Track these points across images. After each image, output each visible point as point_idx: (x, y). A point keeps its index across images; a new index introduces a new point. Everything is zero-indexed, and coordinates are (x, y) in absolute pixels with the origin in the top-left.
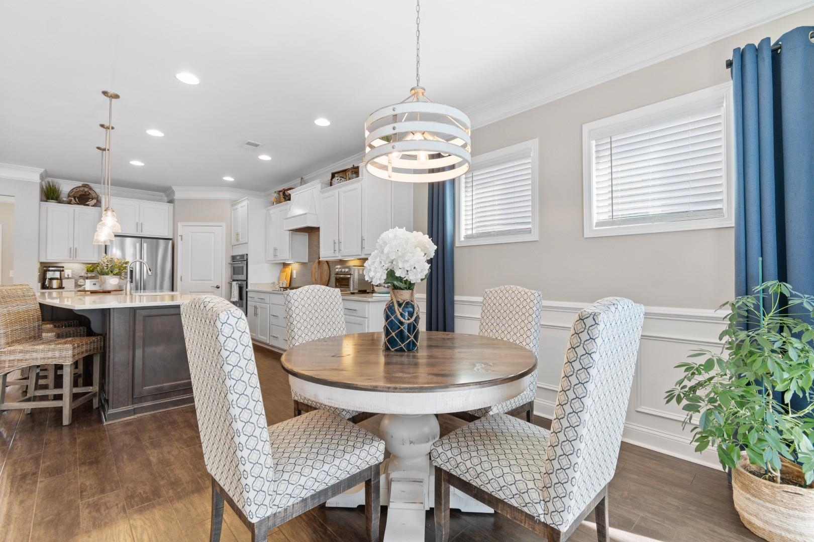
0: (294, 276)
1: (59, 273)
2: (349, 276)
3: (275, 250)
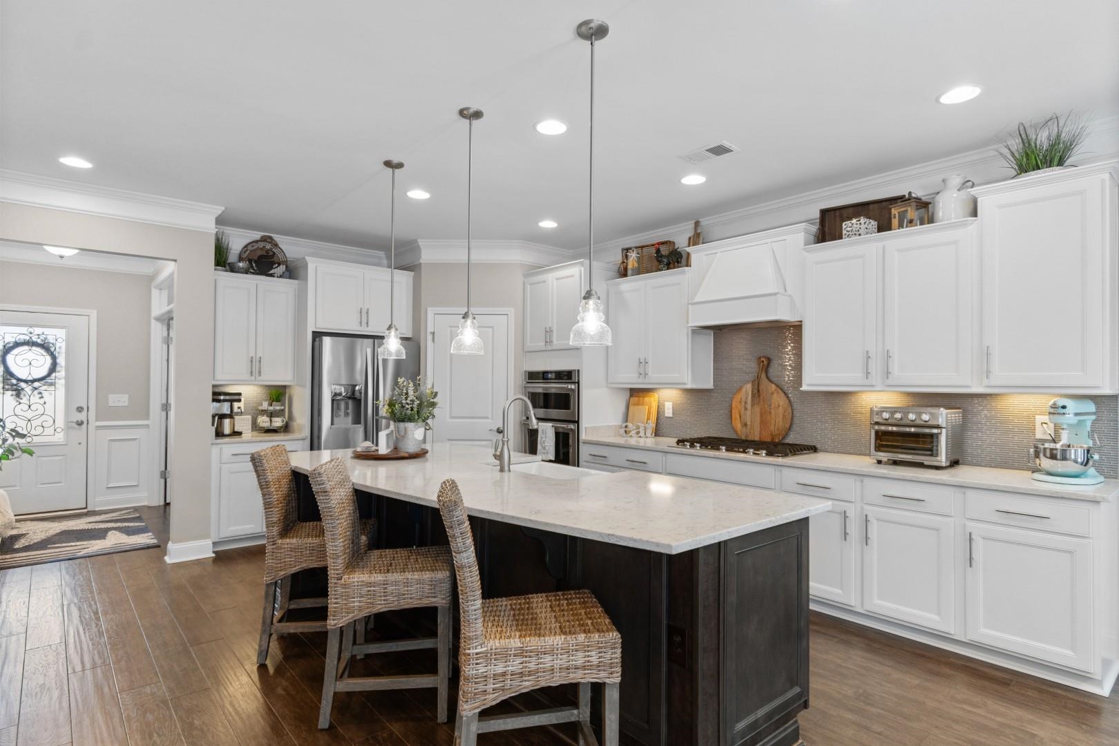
0: (668, 414)
1: (229, 403)
2: (935, 431)
3: (643, 363)
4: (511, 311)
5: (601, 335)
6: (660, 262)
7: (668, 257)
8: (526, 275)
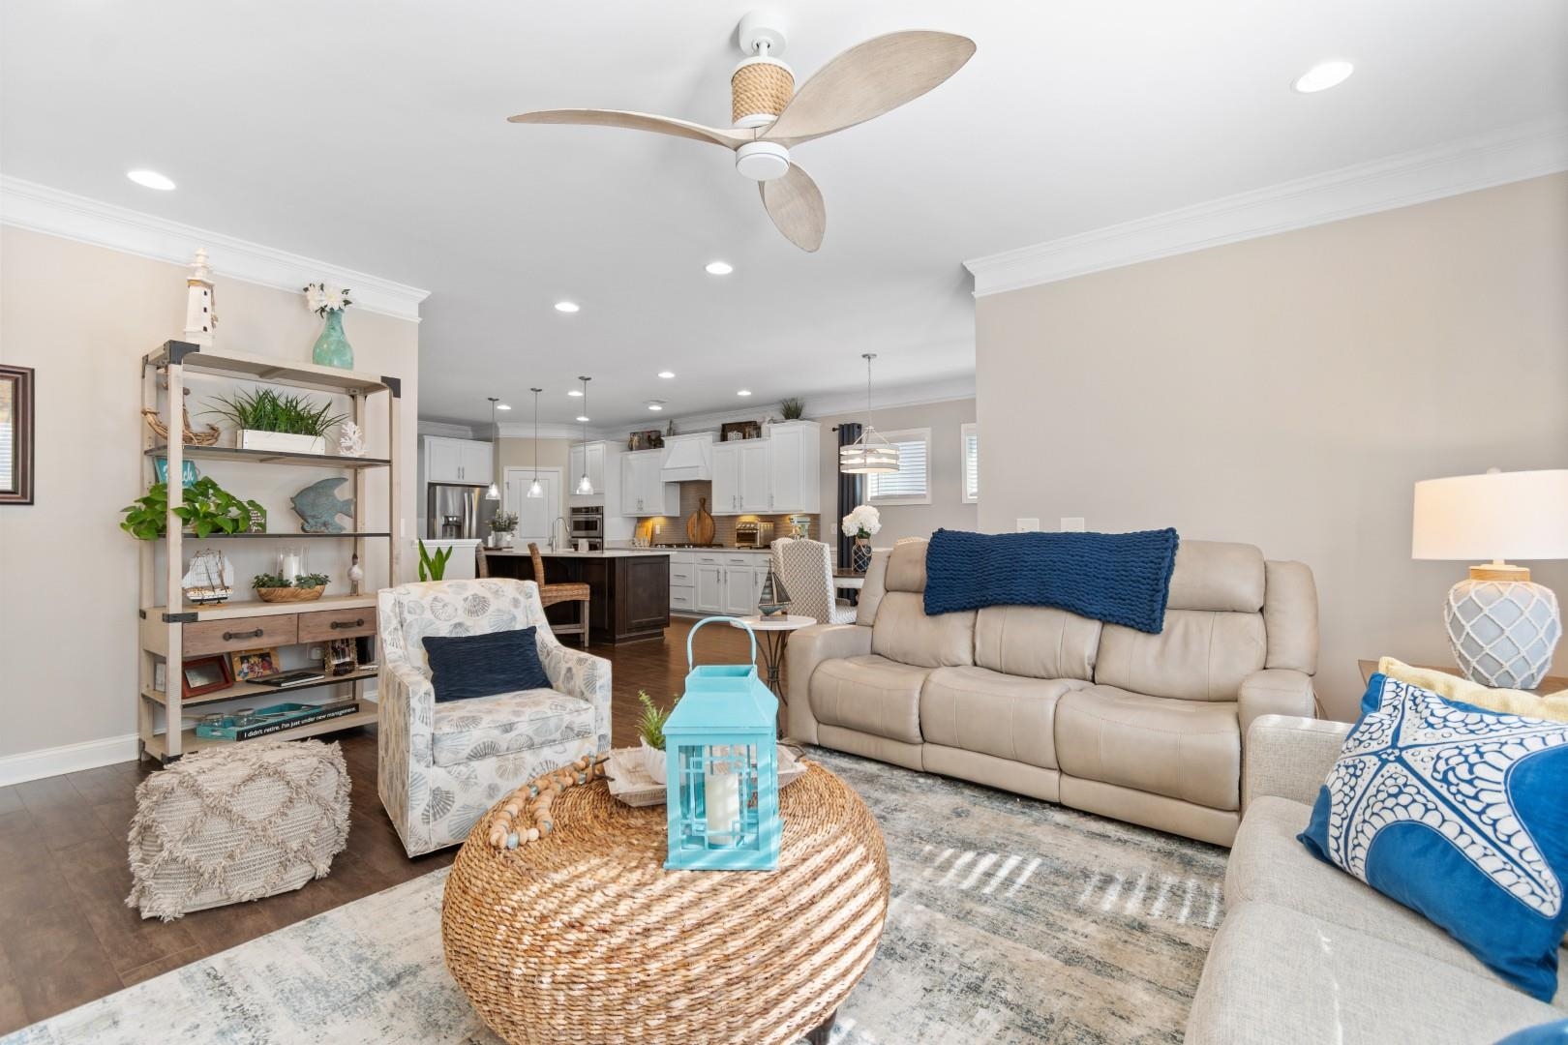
0: (658, 532)
2: (756, 532)
3: (640, 502)
4: (561, 469)
5: (589, 490)
6: (650, 443)
7: (654, 441)
8: (571, 446)
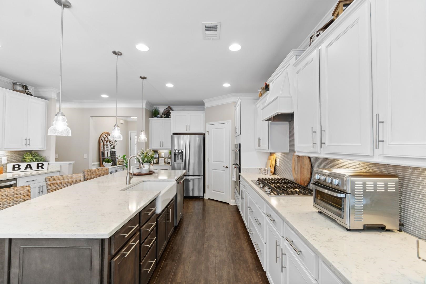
0: (278, 164)
1: (158, 155)
2: (343, 196)
4: (230, 121)
8: (235, 107)
